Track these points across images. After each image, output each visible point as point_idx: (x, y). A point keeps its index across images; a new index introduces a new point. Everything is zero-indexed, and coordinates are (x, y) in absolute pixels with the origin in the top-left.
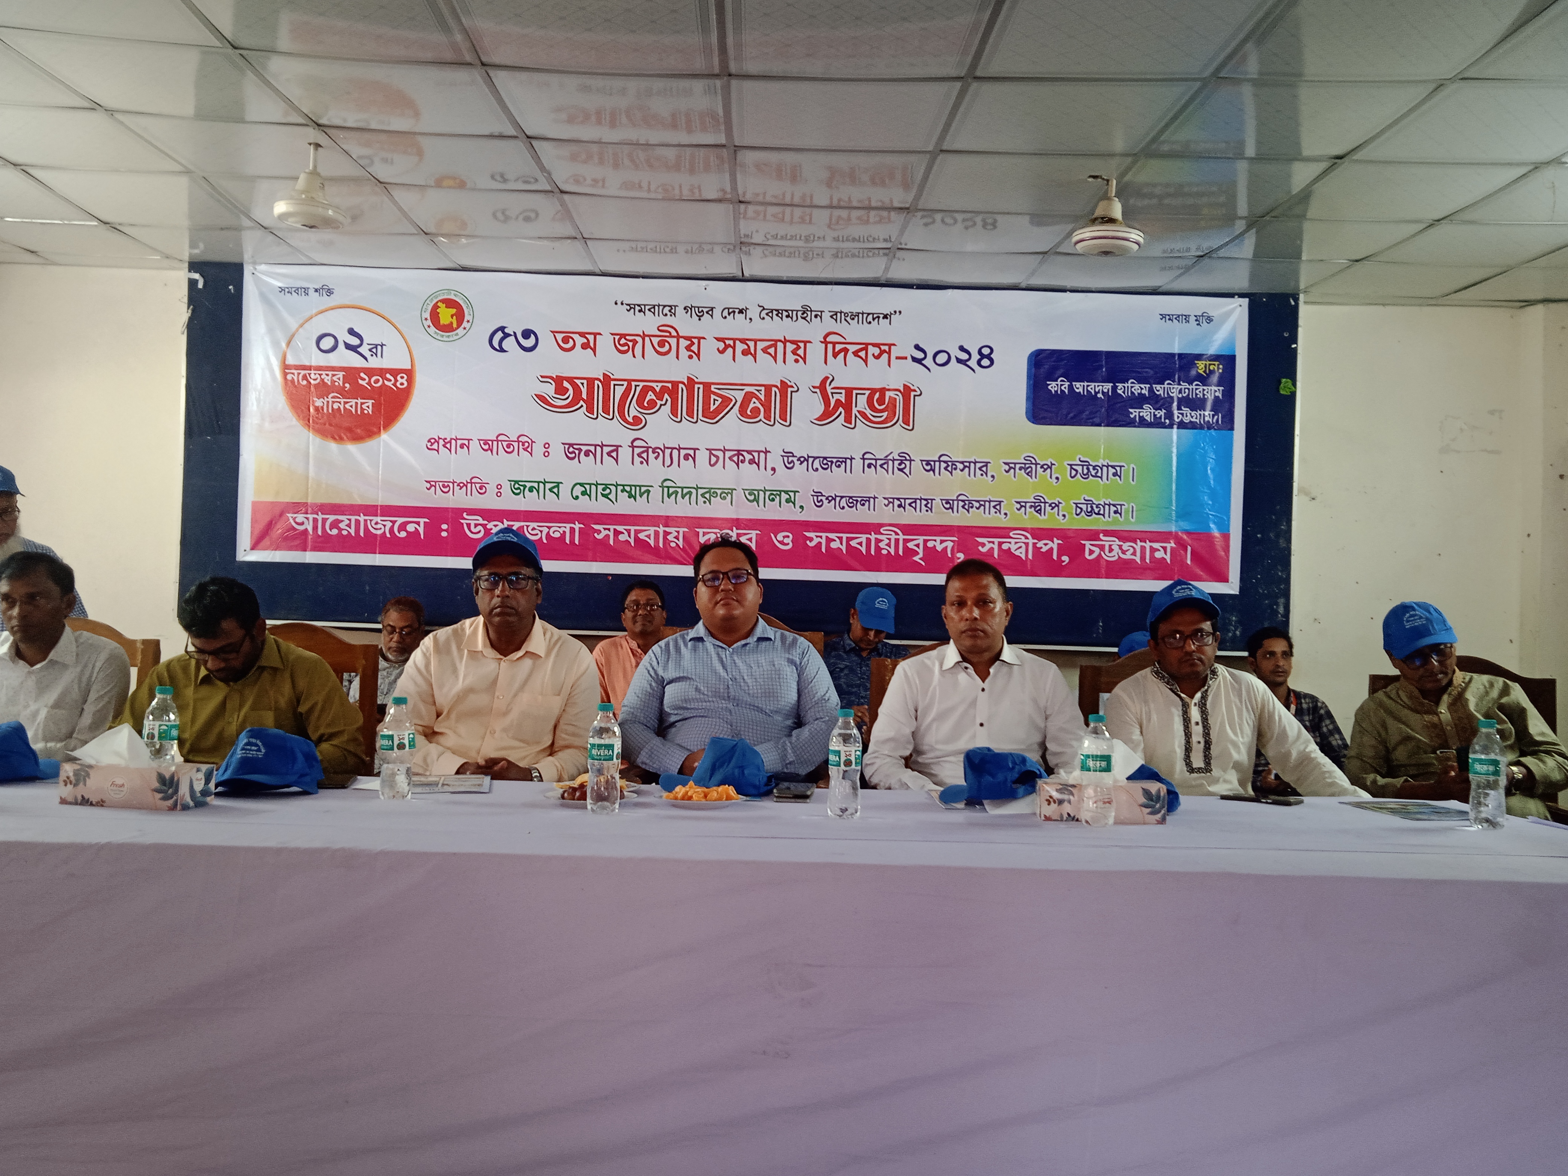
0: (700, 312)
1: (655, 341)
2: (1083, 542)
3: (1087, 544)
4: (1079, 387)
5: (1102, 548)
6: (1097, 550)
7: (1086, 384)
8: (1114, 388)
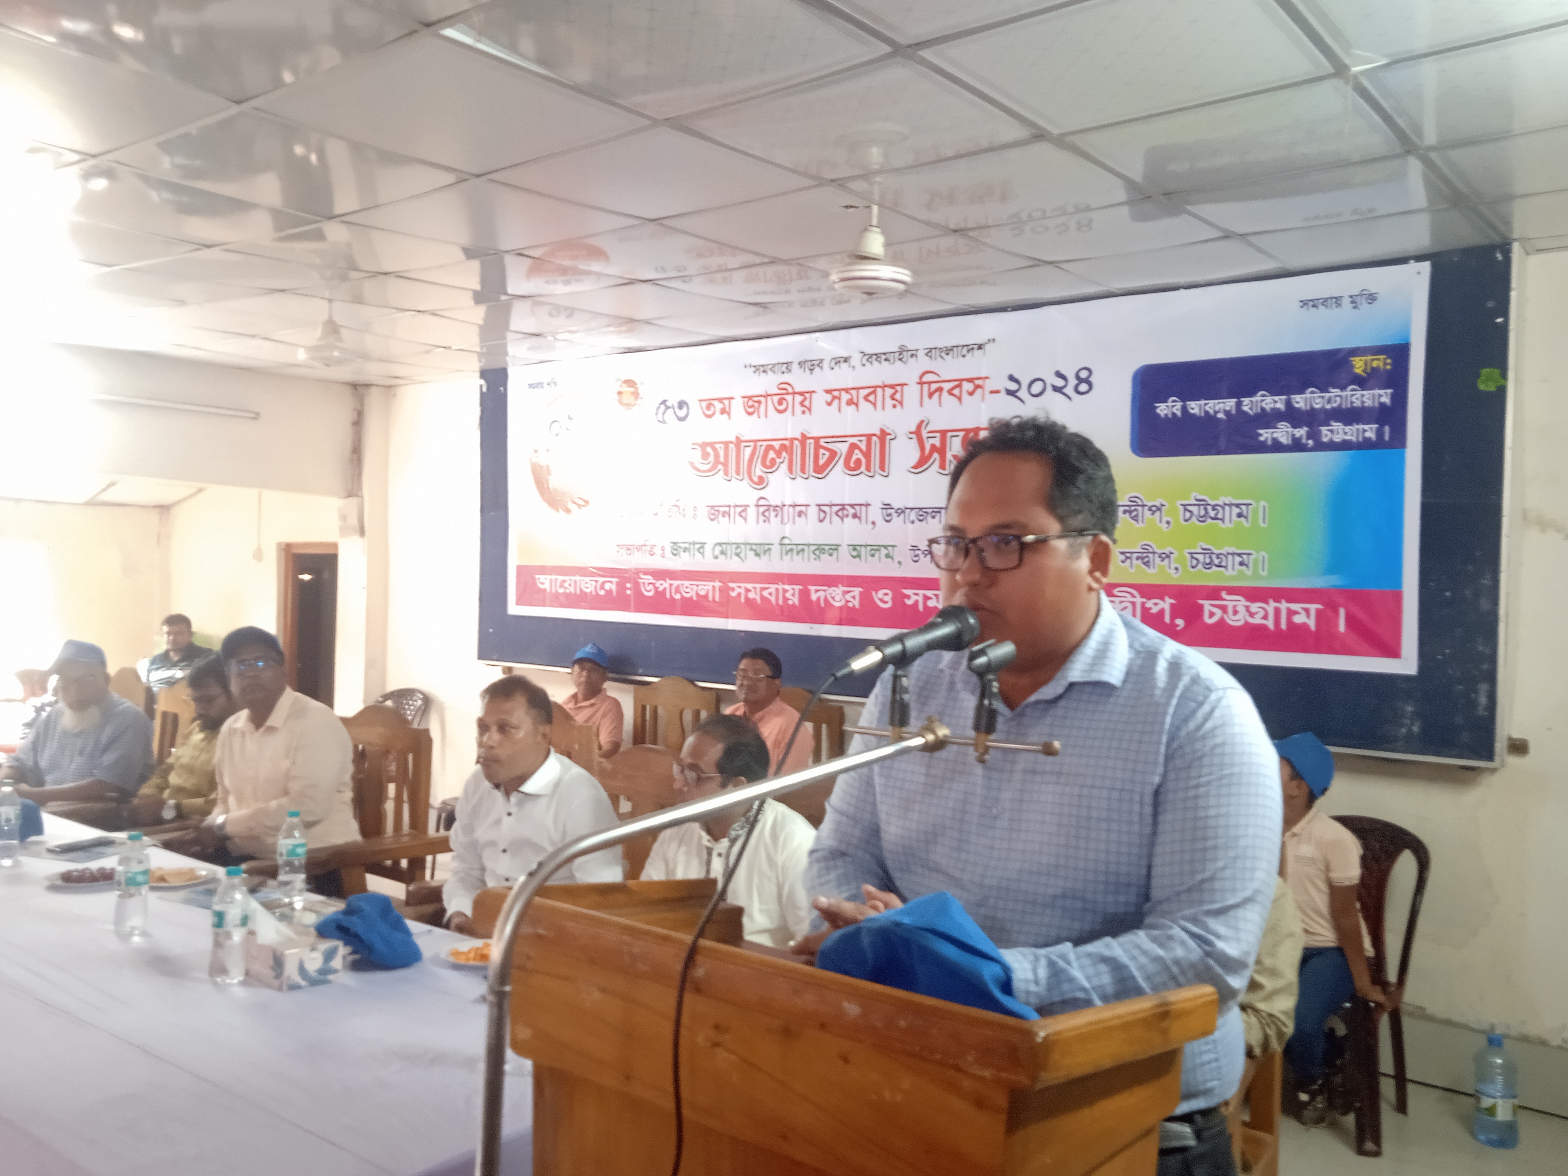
0: (811, 365)
1: (776, 398)
2: (1201, 602)
3: (1207, 605)
4: (1195, 407)
5: (1224, 609)
6: (1218, 613)
7: (1203, 402)
8: (1239, 405)
